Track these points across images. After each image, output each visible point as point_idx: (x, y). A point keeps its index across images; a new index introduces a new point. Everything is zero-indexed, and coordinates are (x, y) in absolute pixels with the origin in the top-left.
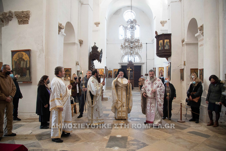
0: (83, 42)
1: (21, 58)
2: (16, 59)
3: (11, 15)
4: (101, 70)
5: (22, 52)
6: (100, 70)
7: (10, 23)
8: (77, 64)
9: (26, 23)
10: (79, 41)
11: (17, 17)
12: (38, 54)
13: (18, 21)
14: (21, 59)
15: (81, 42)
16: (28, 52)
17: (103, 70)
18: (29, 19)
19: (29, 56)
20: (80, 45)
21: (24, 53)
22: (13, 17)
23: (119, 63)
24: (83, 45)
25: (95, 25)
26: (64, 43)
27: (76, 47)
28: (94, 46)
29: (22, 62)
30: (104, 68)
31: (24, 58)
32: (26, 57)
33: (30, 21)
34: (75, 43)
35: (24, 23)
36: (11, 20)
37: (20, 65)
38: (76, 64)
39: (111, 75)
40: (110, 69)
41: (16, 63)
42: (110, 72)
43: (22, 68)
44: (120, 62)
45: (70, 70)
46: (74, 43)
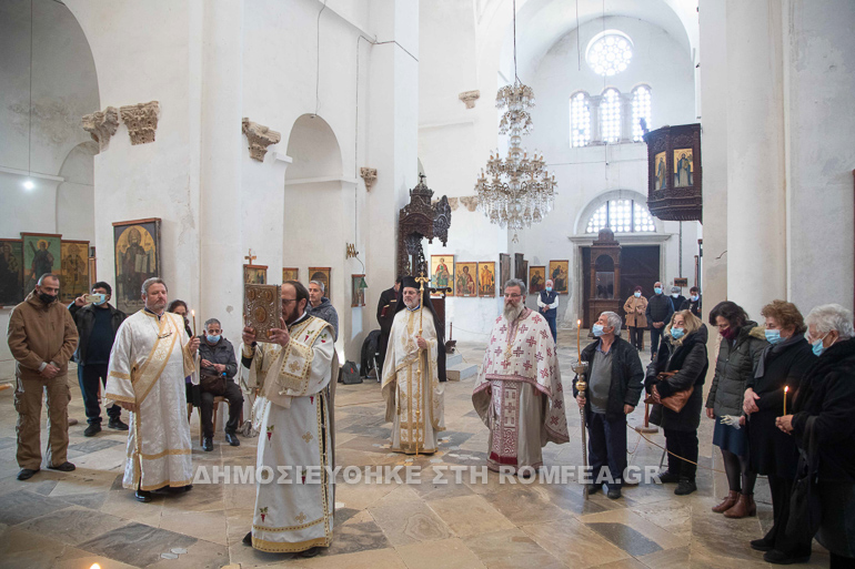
0: (378, 176)
1: (136, 245)
2: (124, 246)
3: (111, 118)
4: (486, 267)
5: (136, 227)
6: (481, 266)
7: (113, 140)
8: (351, 252)
9: (149, 141)
10: (359, 174)
11: (127, 122)
12: (178, 231)
13: (130, 133)
14: (136, 248)
15: (369, 178)
16: (154, 225)
17: (490, 268)
18: (156, 128)
19: (157, 238)
20: (367, 186)
21: (142, 230)
22: (117, 125)
23: (572, 239)
24: (378, 187)
25: (463, 105)
26: (287, 187)
27: (345, 194)
28: (418, 186)
29: (138, 257)
30: (497, 260)
31: (142, 244)
32: (148, 241)
33: (158, 133)
34: (340, 181)
35: (144, 140)
36: (113, 134)
37: (134, 265)
38: (349, 253)
39: (540, 282)
40: (536, 259)
41: (124, 258)
42: (537, 273)
43: (138, 274)
44: (575, 233)
45: (327, 274)
46: (338, 184)
